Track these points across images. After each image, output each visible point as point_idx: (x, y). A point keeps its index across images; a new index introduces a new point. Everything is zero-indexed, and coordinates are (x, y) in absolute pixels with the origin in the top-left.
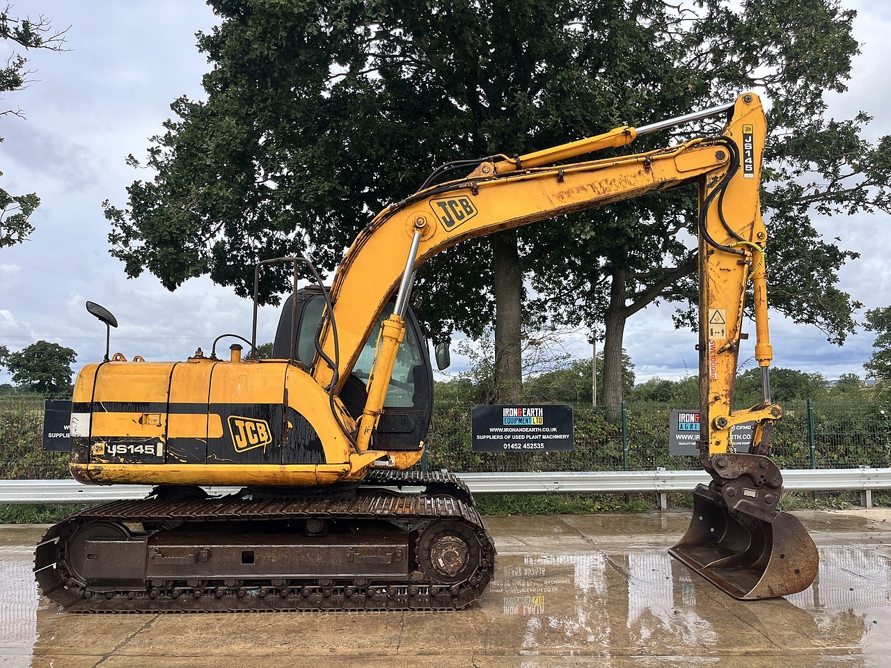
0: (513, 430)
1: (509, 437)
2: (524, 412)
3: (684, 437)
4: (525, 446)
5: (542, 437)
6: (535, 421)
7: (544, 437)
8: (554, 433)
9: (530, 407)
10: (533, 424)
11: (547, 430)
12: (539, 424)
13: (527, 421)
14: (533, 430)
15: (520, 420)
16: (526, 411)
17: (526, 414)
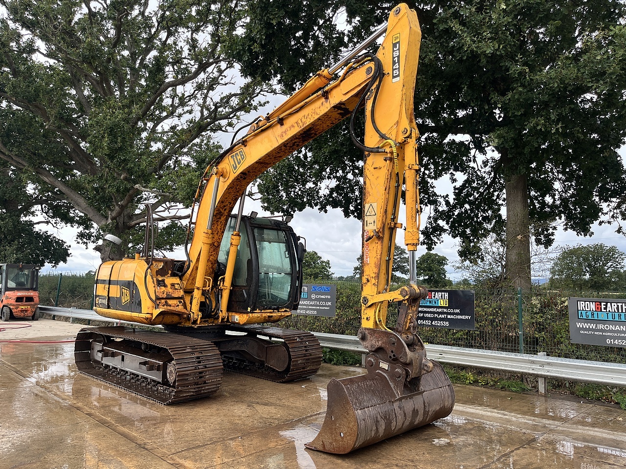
0: (425, 309)
1: (422, 315)
2: (433, 295)
3: (586, 326)
4: (433, 323)
5: (447, 316)
6: (442, 303)
7: (449, 317)
8: (457, 314)
9: (438, 291)
10: (440, 305)
11: (451, 311)
12: (444, 305)
13: (435, 302)
14: (440, 310)
15: (430, 302)
16: (435, 294)
17: (434, 297)
